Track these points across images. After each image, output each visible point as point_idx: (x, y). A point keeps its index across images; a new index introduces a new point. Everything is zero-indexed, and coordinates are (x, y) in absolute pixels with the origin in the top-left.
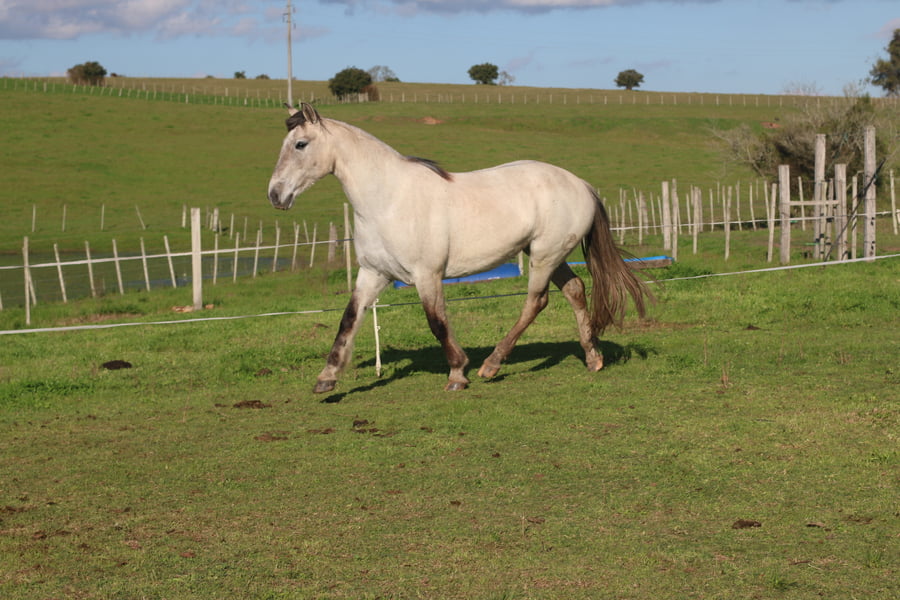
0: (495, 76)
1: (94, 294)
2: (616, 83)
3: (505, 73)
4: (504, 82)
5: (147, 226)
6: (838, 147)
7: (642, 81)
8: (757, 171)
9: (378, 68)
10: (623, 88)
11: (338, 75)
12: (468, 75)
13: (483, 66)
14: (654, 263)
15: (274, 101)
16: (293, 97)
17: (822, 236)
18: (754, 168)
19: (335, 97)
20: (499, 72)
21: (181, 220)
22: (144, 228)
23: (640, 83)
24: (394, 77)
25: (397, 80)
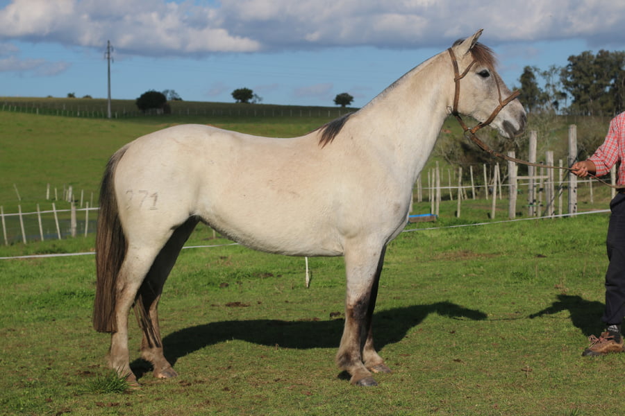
0: (251, 97)
1: (6, 243)
2: (334, 102)
3: (256, 95)
4: (255, 101)
5: (22, 199)
6: (503, 145)
7: (352, 101)
8: (448, 161)
9: (167, 91)
10: (339, 106)
11: (143, 96)
12: (232, 96)
13: (242, 90)
14: (424, 219)
15: (98, 114)
16: (112, 111)
17: (534, 201)
18: (446, 160)
19: (140, 111)
20: (253, 94)
21: (46, 195)
22: (20, 199)
23: (351, 102)
24: (178, 98)
25: (180, 99)
